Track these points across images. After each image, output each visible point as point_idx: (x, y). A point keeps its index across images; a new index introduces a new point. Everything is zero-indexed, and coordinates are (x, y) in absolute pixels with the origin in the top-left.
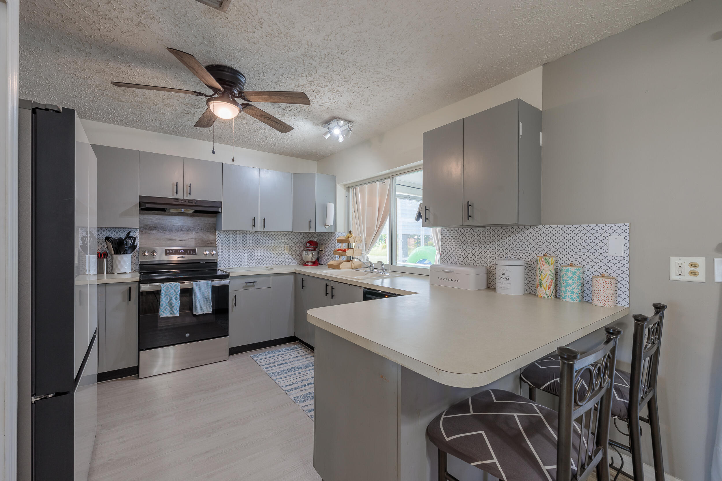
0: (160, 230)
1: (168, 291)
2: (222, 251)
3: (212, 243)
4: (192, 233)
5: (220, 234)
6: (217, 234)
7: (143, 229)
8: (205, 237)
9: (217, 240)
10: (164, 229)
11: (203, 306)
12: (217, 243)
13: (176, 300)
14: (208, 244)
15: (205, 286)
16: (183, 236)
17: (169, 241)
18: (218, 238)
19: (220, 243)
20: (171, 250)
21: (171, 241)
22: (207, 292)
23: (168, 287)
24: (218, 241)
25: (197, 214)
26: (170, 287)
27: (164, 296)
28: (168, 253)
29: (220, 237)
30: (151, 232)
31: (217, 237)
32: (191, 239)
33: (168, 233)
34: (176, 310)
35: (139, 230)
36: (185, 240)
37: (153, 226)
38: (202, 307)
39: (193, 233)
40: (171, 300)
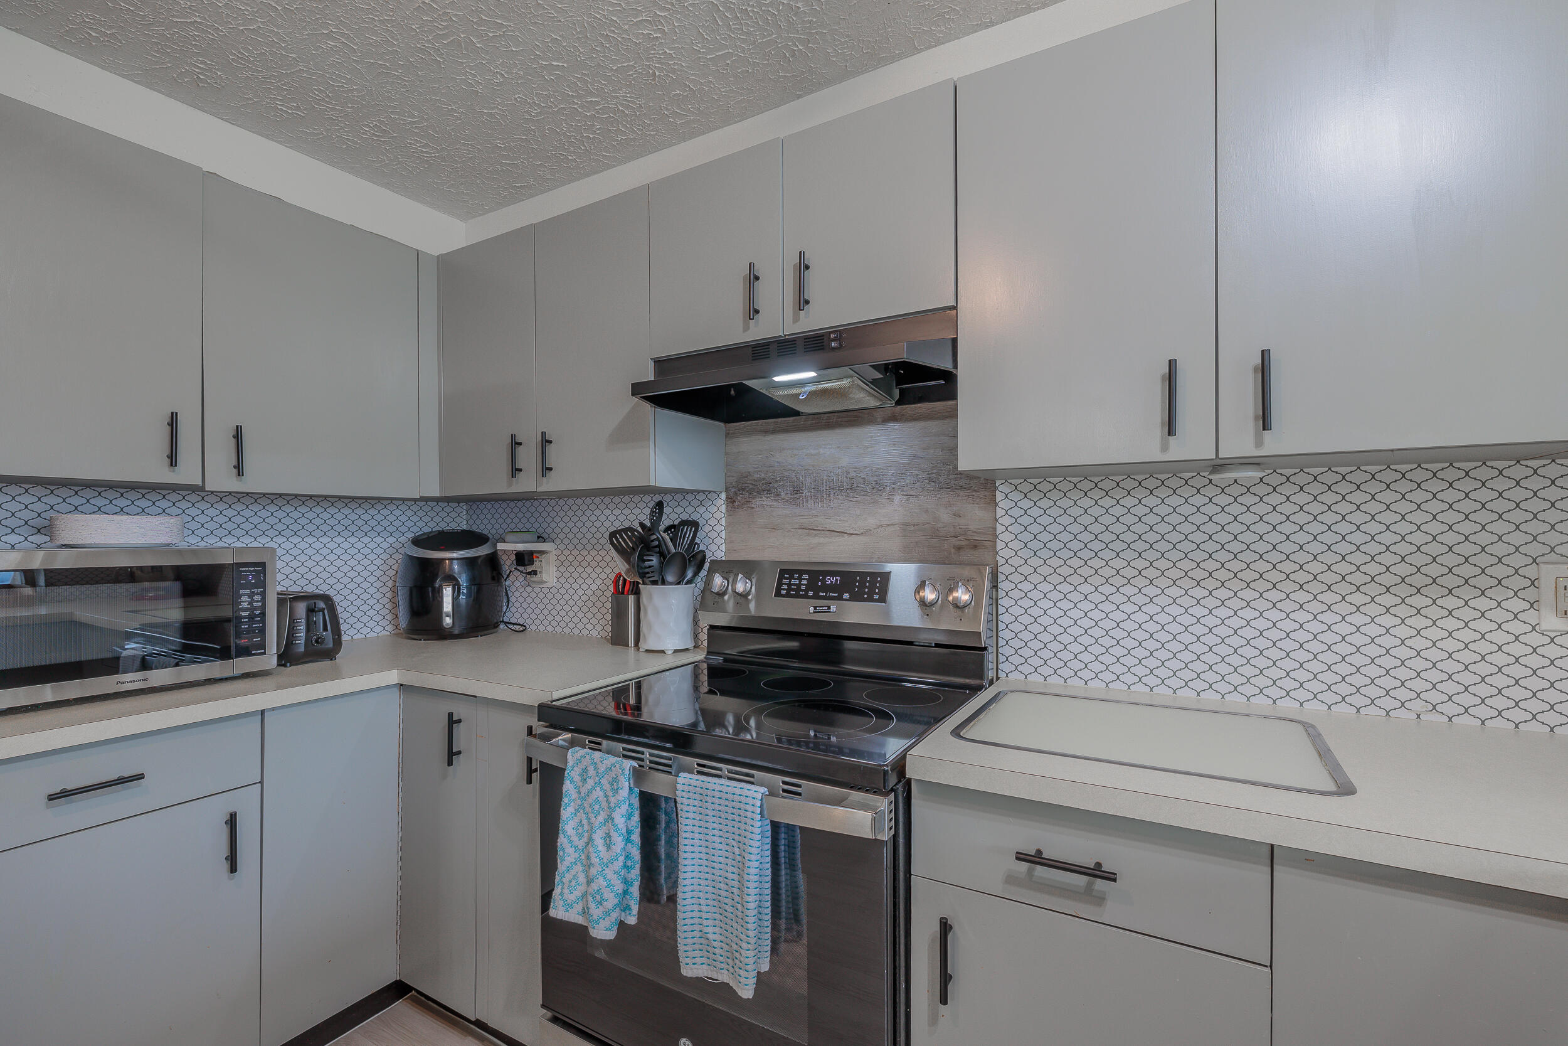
0: (783, 495)
1: (584, 791)
2: (1025, 586)
3: (975, 547)
4: (892, 500)
5: (1016, 496)
6: (999, 496)
7: (735, 493)
8: (945, 516)
9: (1000, 529)
10: (794, 487)
11: (717, 930)
12: (999, 545)
13: (608, 846)
14: (959, 548)
15: (730, 816)
16: (858, 512)
17: (808, 534)
18: (1006, 520)
19: (1016, 545)
20: (796, 576)
21: (816, 535)
22: (737, 851)
23: (585, 770)
24: (1006, 537)
25: (909, 409)
26: (591, 769)
27: (571, 809)
28: (785, 587)
29: (1016, 512)
30: (758, 501)
31: (1000, 512)
32: (887, 525)
33: (807, 501)
34: (600, 903)
35: (723, 496)
36: (866, 533)
37: (764, 479)
38: (711, 937)
39: (897, 498)
40: (590, 840)
